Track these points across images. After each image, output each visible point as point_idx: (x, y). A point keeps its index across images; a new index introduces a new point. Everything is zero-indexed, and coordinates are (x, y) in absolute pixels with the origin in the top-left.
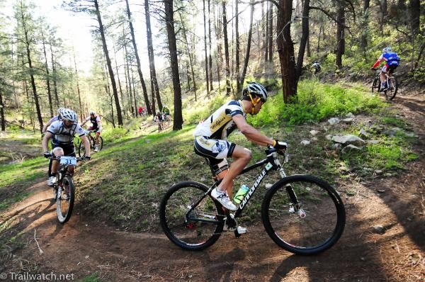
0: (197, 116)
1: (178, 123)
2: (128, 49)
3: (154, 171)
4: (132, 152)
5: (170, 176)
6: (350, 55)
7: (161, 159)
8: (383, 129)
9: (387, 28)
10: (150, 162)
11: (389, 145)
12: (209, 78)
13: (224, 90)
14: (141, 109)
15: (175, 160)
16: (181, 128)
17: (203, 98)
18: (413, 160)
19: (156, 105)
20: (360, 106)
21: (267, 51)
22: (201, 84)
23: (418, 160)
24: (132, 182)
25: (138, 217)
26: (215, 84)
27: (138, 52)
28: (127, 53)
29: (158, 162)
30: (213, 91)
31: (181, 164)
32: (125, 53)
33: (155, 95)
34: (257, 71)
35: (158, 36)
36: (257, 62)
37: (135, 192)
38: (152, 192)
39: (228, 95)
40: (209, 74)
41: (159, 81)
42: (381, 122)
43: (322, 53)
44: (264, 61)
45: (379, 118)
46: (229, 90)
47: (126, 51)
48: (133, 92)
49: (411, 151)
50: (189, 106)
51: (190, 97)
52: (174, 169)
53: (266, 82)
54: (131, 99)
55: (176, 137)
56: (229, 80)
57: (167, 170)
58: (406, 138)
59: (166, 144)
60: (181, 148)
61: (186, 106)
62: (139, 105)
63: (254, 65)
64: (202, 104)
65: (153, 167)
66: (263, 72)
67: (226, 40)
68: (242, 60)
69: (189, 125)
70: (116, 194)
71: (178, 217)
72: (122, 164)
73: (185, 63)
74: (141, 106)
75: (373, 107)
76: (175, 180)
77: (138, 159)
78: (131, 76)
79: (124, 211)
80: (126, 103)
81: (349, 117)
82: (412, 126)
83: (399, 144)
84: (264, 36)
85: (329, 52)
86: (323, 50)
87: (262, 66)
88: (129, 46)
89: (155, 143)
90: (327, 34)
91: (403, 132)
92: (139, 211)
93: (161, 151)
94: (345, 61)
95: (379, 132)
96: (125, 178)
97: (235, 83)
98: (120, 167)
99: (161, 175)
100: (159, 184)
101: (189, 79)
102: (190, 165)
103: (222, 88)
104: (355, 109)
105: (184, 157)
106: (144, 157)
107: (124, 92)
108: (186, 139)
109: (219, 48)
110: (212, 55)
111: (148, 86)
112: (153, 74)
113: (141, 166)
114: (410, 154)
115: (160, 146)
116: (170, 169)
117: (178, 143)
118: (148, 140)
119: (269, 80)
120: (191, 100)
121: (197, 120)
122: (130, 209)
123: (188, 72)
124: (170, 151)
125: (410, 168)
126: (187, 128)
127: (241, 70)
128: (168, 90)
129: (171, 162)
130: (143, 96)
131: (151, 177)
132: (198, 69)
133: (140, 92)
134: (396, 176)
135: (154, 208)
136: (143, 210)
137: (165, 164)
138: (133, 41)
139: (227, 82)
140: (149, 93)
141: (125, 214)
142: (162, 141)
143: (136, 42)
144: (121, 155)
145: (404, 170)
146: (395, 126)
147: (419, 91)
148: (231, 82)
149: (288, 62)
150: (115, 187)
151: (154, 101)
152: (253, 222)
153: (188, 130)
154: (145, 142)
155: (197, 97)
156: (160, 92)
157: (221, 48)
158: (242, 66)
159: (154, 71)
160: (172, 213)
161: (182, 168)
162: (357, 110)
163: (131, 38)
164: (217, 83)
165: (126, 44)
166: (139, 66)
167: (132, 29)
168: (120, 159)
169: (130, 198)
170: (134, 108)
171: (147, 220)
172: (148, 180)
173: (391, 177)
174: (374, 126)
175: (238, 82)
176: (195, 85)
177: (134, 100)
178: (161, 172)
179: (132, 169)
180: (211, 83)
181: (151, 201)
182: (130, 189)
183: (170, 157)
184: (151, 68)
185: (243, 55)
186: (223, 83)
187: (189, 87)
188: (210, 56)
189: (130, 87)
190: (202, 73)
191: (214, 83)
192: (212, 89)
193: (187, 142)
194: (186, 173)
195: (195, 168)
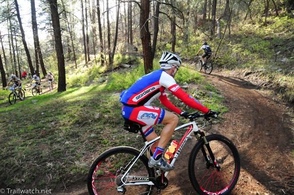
0: (78, 80)
1: (62, 86)
2: (13, 21)
3: (45, 130)
4: (19, 113)
5: (61, 135)
6: (179, 46)
7: (50, 119)
8: (206, 93)
9: (198, 32)
10: (40, 123)
11: (211, 103)
12: (87, 52)
13: (99, 61)
14: (25, 74)
15: (64, 119)
16: (65, 90)
17: (82, 66)
18: (226, 112)
19: (40, 69)
20: (190, 78)
21: (129, 38)
22: (80, 56)
23: (228, 112)
24: (23, 143)
25: (33, 179)
26: (92, 57)
27: (23, 25)
28: (11, 25)
29: (48, 122)
30: (90, 62)
31: (71, 123)
32: (9, 24)
33: (39, 62)
34: (122, 50)
35: (41, 14)
36: (122, 44)
37: (28, 154)
38: (46, 152)
39: (102, 65)
40: (87, 48)
41: (43, 51)
42: (203, 89)
43: (163, 43)
44: (127, 43)
45: (202, 86)
46: (103, 62)
47: (11, 23)
48: (16, 59)
49: (223, 107)
50: (70, 72)
51: (71, 65)
52: (65, 128)
53: (130, 58)
54: (15, 64)
55: (62, 98)
56: (103, 54)
57: (57, 129)
58: (218, 98)
59: (54, 105)
60: (70, 108)
61: (68, 72)
62: (23, 70)
63: (120, 45)
64: (82, 71)
65: (43, 127)
66: (127, 51)
67: (100, 25)
68: (112, 41)
69: (71, 87)
70: (6, 157)
71: (75, 174)
72: (10, 125)
73: (66, 38)
74: (25, 70)
75: (197, 79)
76: (67, 138)
77: (27, 120)
78: (15, 44)
79: (18, 174)
80: (10, 68)
81: (185, 85)
82: (219, 91)
83: (215, 102)
84: (126, 26)
85: (167, 42)
86: (163, 41)
87: (125, 46)
88: (14, 19)
89: (43, 104)
90: (165, 31)
91: (216, 95)
92: (34, 172)
93: (49, 111)
94: (176, 49)
95: (204, 95)
96: (14, 140)
97: (107, 57)
98: (8, 128)
99: (53, 134)
100: (52, 144)
101: (69, 51)
102: (79, 123)
103: (97, 60)
104: (188, 80)
105: (73, 117)
106: (33, 118)
107: (8, 58)
108: (72, 100)
109: (94, 30)
110: (89, 34)
111: (32, 54)
112: (37, 43)
113: (30, 127)
114: (223, 108)
115: (48, 107)
116: (61, 128)
117: (65, 104)
118: (35, 101)
119: (131, 57)
120: (72, 67)
121: (79, 84)
122: (23, 172)
123: (68, 45)
124: (58, 112)
125: (225, 117)
126: (71, 90)
127: (112, 48)
128: (51, 58)
129: (61, 121)
130: (26, 62)
131: (42, 137)
132: (78, 44)
133: (24, 58)
134: (219, 123)
135: (49, 168)
136: (38, 171)
137: (55, 123)
138: (18, 15)
139: (102, 56)
140: (33, 60)
141: (19, 178)
142: (49, 102)
143: (21, 17)
144: (7, 116)
145: (223, 119)
146: (211, 91)
147: (218, 70)
148: (104, 56)
149: (147, 47)
150: (4, 150)
151: (38, 67)
152: (140, 167)
153: (71, 92)
154: (32, 103)
155: (77, 66)
156: (44, 60)
157: (95, 31)
158: (112, 45)
159: (38, 42)
160: (68, 170)
161: (72, 126)
162: (189, 80)
163: (16, 13)
164: (93, 56)
165: (11, 17)
166: (23, 36)
167: (17, 5)
168: (8, 120)
169: (22, 161)
170: (18, 72)
171: (43, 181)
172: (40, 140)
173: (217, 123)
174: (200, 91)
175: (110, 57)
176: (75, 55)
177: (17, 65)
178: (52, 132)
179: (21, 131)
180: (89, 55)
181: (46, 161)
182: (21, 151)
183: (59, 117)
184: (35, 39)
185: (113, 38)
186: (98, 56)
187: (69, 57)
188: (87, 35)
189: (14, 54)
190: (81, 47)
191: (90, 56)
192: (89, 60)
193: (74, 103)
194: (76, 130)
195: (84, 125)
